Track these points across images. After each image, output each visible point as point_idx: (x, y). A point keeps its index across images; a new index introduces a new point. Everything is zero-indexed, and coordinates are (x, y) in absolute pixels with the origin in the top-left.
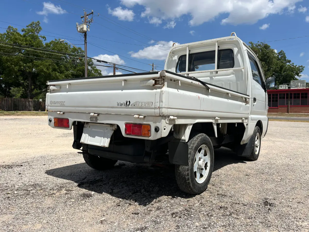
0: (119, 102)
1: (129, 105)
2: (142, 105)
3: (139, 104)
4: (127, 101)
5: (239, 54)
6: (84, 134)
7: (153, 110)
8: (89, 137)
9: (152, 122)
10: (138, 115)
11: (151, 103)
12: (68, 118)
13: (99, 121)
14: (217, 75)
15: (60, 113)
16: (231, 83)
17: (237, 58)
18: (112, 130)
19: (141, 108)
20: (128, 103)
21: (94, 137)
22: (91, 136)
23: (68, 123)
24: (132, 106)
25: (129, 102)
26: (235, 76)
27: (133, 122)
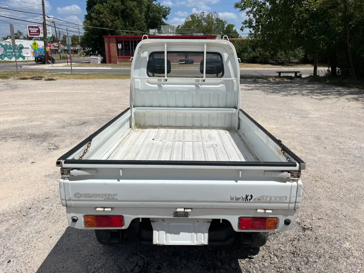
0: (233, 196)
1: (250, 200)
2: (271, 199)
3: (266, 199)
4: (248, 195)
5: (229, 61)
6: (157, 232)
7: (287, 205)
8: (169, 235)
9: (282, 216)
10: (263, 209)
11: (285, 198)
12: (123, 215)
13: (191, 216)
14: (203, 83)
15: (104, 210)
16: (221, 93)
17: (228, 65)
18: (208, 222)
19: (270, 202)
20: (249, 197)
21: (179, 234)
22: (171, 233)
23: (122, 222)
24: (254, 201)
25: (251, 196)
26: (225, 86)
27: (252, 216)
